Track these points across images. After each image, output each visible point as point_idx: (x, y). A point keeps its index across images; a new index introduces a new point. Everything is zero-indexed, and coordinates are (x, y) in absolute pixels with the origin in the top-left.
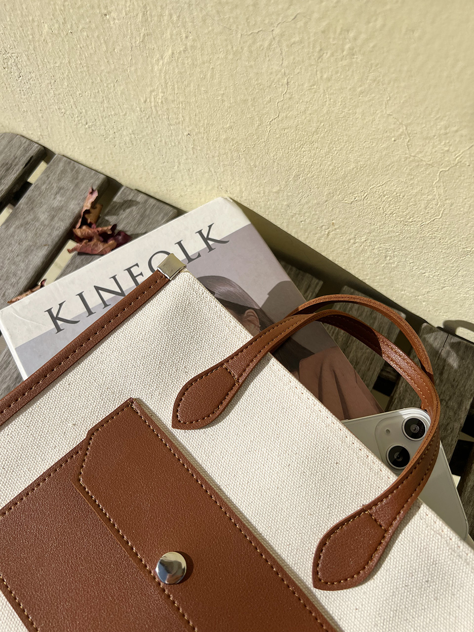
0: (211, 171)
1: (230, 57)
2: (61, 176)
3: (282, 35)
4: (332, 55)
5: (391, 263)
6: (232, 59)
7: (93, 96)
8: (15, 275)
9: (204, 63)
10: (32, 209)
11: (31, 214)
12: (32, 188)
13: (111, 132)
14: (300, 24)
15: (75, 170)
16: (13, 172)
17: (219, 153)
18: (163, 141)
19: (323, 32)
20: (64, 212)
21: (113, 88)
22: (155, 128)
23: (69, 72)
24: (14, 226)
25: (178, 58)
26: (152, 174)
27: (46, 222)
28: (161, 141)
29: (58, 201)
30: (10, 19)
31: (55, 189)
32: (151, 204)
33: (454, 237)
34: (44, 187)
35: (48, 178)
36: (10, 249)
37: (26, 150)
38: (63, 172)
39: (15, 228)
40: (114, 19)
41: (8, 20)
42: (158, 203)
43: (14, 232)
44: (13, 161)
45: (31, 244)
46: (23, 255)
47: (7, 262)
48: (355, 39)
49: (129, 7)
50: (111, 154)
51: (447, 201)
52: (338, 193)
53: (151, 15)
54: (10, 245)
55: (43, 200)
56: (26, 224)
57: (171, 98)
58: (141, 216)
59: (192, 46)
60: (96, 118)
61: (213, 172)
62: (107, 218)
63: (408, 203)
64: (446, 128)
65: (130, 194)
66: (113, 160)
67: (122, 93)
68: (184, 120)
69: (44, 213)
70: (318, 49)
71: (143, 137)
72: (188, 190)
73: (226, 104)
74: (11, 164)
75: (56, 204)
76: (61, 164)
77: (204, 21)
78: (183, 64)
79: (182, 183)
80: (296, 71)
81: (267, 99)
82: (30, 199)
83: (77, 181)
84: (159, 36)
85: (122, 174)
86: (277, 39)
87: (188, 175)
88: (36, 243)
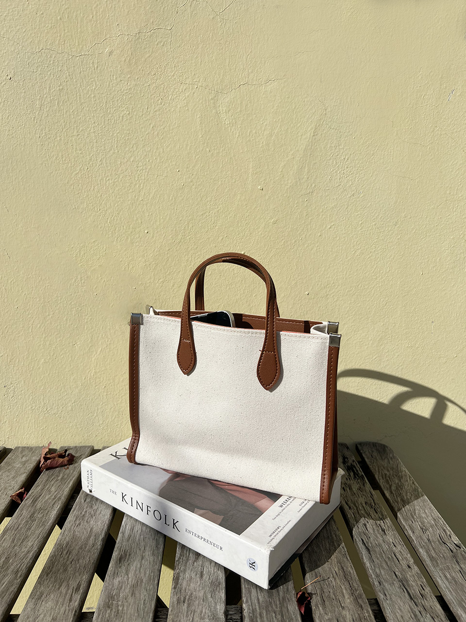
2: (22, 452)
13: (61, 408)
15: (29, 449)
27: (21, 466)
28: (89, 400)
30: (23, 363)
40: (78, 345)
45: (15, 475)
46: (11, 479)
57: (98, 371)
60: (54, 402)
67: (74, 379)
68: (103, 380)
69: (17, 464)
71: (80, 401)
72: (101, 428)
75: (24, 460)
84: (96, 345)
87: (102, 415)
88: (18, 474)
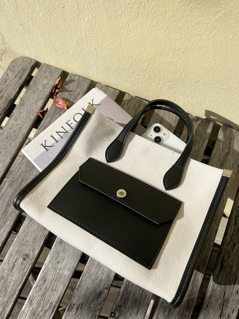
0: (104, 62)
1: (108, 18)
2: (45, 72)
3: (125, 10)
4: (142, 15)
5: (173, 91)
6: (109, 19)
7: (58, 38)
8: (33, 110)
9: (99, 21)
10: (36, 85)
11: (35, 87)
12: (34, 78)
13: (65, 51)
14: (130, 6)
15: (50, 69)
16: (26, 72)
17: (107, 55)
18: (85, 52)
19: (138, 8)
20: (48, 85)
21: (66, 34)
22: (82, 48)
23: (49, 29)
24: (30, 92)
25: (90, 21)
26: (81, 67)
27: (42, 90)
28: (84, 53)
29: (45, 82)
30: (27, 11)
31: (43, 77)
32: (81, 79)
33: (192, 76)
34: (39, 77)
35: (40, 73)
36: (29, 101)
37: (30, 63)
38: (46, 70)
39: (30, 93)
40: (67, 9)
41: (26, 11)
42: (84, 79)
43: (30, 95)
44: (26, 67)
45: (37, 99)
46: (34, 103)
47: (29, 106)
48: (148, 9)
49: (72, 4)
50: (65, 60)
51: (187, 62)
52: (150, 65)
53: (80, 7)
54: (29, 100)
55: (39, 82)
56: (34, 91)
58: (78, 84)
59: (95, 16)
60: (59, 46)
61: (105, 62)
62: (65, 87)
63: (174, 65)
64: (181, 36)
65: (73, 76)
66: (65, 63)
67: (70, 35)
68: (93, 43)
69: (40, 86)
70: (137, 13)
71: (78, 52)
72: (95, 72)
73: (108, 35)
74: (25, 69)
75: (44, 82)
76: (44, 67)
77: (99, 7)
78: (92, 22)
79: (93, 69)
80: (131, 21)
81: (122, 32)
82: (34, 82)
83: (51, 73)
84: (83, 13)
85: (69, 68)
86: (123, 11)
87: (95, 65)
88: (39, 98)
